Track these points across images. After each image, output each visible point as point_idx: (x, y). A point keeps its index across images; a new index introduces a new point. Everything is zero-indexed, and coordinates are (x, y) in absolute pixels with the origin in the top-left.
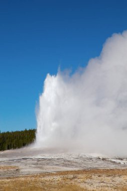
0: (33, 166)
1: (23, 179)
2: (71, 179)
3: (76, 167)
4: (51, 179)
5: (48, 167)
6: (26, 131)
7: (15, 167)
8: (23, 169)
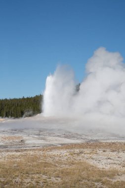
0: (36, 136)
1: (31, 153)
2: (78, 154)
3: (78, 139)
4: (59, 154)
5: (50, 138)
6: (24, 99)
7: (19, 138)
8: (27, 140)
